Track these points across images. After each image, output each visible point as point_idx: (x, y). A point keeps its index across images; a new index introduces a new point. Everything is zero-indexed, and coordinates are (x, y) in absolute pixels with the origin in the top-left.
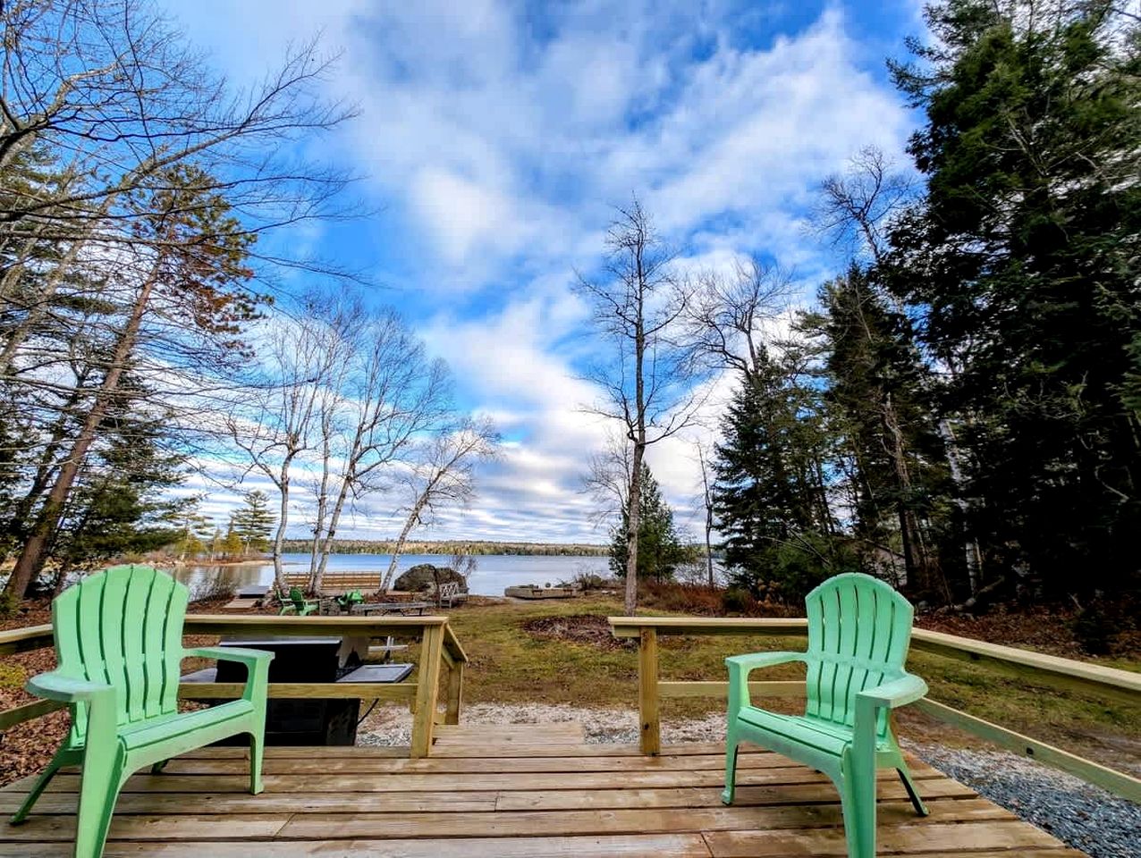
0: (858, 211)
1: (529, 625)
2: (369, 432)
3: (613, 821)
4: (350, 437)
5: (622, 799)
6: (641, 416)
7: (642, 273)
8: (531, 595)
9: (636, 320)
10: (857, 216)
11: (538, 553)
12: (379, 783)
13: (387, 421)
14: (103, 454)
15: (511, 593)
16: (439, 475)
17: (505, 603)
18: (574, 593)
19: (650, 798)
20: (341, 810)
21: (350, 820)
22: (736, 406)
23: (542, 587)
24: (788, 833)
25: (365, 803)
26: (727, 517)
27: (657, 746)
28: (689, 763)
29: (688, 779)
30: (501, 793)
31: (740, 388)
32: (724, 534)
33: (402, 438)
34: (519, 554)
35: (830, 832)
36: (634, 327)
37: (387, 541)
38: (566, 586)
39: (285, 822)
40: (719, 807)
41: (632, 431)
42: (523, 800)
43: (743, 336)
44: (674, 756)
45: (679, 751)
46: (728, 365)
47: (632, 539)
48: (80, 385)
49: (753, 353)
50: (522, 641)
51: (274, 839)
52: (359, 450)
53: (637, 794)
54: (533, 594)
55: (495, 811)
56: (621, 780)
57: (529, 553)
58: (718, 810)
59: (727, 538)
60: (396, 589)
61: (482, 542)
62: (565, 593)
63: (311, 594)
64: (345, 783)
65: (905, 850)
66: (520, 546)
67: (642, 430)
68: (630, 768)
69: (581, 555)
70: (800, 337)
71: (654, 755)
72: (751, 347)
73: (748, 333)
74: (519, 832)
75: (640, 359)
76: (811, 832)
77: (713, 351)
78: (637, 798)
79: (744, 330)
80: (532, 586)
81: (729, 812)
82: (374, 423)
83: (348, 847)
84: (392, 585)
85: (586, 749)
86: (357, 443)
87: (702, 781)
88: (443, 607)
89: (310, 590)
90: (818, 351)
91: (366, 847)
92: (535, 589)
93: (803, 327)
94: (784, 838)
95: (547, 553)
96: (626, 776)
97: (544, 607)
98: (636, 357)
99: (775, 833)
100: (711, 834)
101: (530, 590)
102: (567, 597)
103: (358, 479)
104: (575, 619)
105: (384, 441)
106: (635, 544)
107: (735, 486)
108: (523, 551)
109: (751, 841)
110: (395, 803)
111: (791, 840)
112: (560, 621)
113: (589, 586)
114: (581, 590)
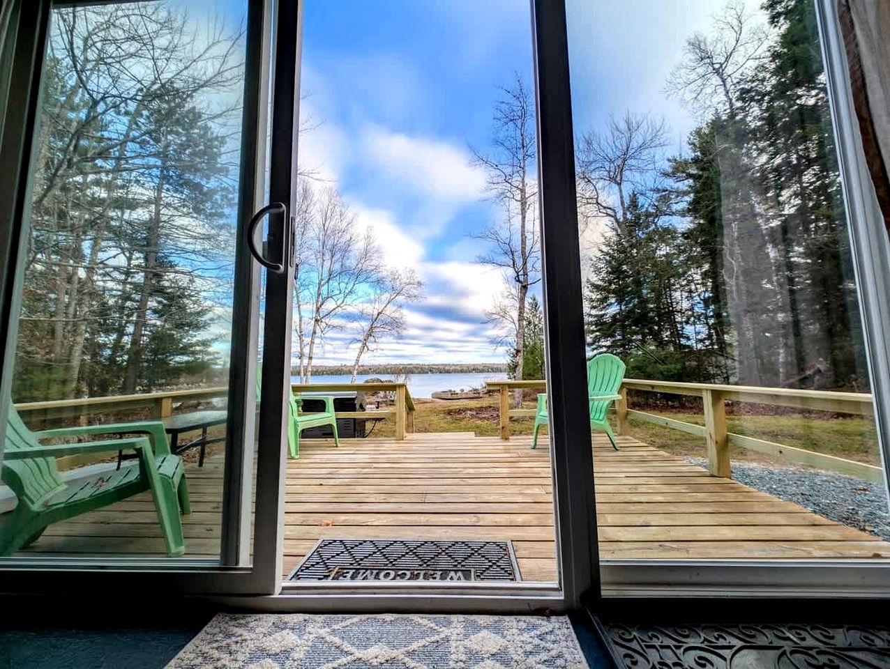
0: (717, 66)
1: (449, 413)
2: (326, 287)
4: (314, 289)
6: (525, 264)
7: (525, 145)
8: (450, 396)
9: (520, 186)
10: (717, 71)
11: (456, 371)
13: (338, 278)
14: (155, 311)
15: (437, 396)
16: (378, 315)
17: (432, 402)
18: (481, 395)
22: (605, 249)
23: (458, 391)
26: (596, 336)
27: (508, 435)
28: (522, 440)
29: (519, 444)
31: (610, 234)
32: (593, 349)
33: (349, 289)
34: (441, 372)
36: (519, 192)
37: (342, 366)
38: (476, 391)
41: (518, 276)
43: (616, 188)
44: (516, 439)
45: (519, 438)
46: (600, 214)
47: (519, 354)
48: (129, 264)
49: (622, 203)
50: (445, 420)
52: (320, 299)
54: (452, 396)
57: (448, 372)
59: (595, 352)
61: (411, 364)
62: (476, 395)
66: (441, 367)
67: (525, 274)
69: (488, 371)
70: (670, 183)
71: (506, 439)
72: (622, 197)
73: (619, 184)
75: (524, 218)
77: (588, 203)
79: (616, 182)
80: (450, 391)
82: (329, 279)
85: (475, 438)
86: (319, 295)
87: (525, 444)
88: (390, 405)
90: (685, 193)
92: (453, 393)
93: (673, 173)
95: (462, 371)
97: (459, 403)
98: (521, 216)
101: (449, 393)
102: (477, 398)
103: (323, 320)
104: (481, 409)
105: (338, 292)
106: (521, 357)
107: (603, 312)
108: (444, 370)
112: (471, 410)
113: (492, 390)
114: (486, 393)
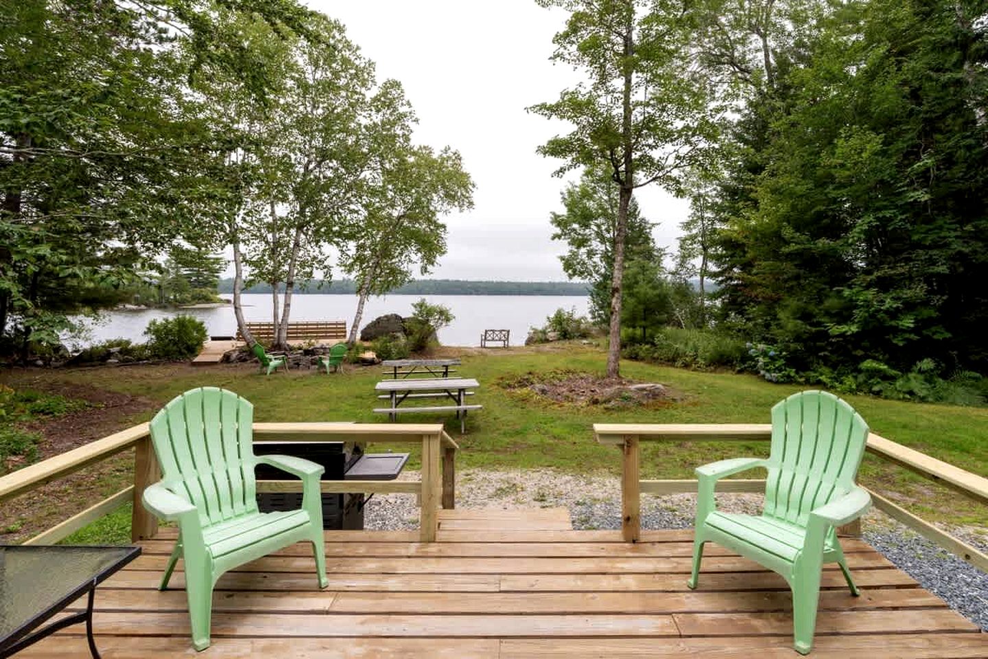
3: (600, 603)
5: (606, 583)
12: (400, 566)
19: (630, 582)
20: (374, 589)
21: (383, 598)
24: (746, 616)
25: (392, 583)
27: (638, 534)
28: (665, 551)
29: (663, 566)
30: (503, 576)
35: (781, 615)
39: (332, 599)
40: (687, 592)
42: (522, 583)
44: (653, 543)
45: (657, 538)
49: (768, 62)
51: (327, 613)
53: (619, 579)
55: (500, 592)
56: (605, 565)
58: (688, 595)
60: (363, 339)
63: (277, 347)
64: (371, 565)
65: (842, 631)
67: (629, 171)
68: (612, 554)
71: (634, 542)
74: (522, 610)
76: (764, 615)
78: (618, 582)
81: (696, 597)
83: (387, 621)
84: (359, 336)
85: (574, 535)
87: (675, 567)
89: (276, 342)
91: (401, 621)
94: (742, 620)
96: (609, 562)
99: (735, 616)
100: (680, 616)
109: (715, 623)
110: (417, 584)
111: (748, 622)
